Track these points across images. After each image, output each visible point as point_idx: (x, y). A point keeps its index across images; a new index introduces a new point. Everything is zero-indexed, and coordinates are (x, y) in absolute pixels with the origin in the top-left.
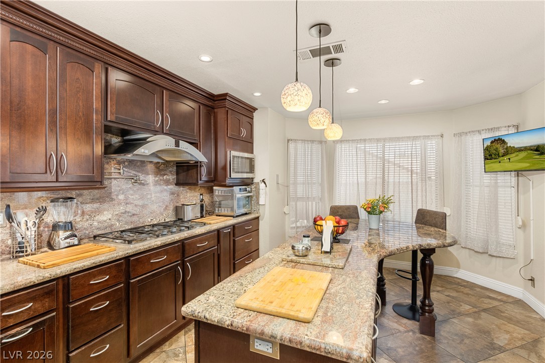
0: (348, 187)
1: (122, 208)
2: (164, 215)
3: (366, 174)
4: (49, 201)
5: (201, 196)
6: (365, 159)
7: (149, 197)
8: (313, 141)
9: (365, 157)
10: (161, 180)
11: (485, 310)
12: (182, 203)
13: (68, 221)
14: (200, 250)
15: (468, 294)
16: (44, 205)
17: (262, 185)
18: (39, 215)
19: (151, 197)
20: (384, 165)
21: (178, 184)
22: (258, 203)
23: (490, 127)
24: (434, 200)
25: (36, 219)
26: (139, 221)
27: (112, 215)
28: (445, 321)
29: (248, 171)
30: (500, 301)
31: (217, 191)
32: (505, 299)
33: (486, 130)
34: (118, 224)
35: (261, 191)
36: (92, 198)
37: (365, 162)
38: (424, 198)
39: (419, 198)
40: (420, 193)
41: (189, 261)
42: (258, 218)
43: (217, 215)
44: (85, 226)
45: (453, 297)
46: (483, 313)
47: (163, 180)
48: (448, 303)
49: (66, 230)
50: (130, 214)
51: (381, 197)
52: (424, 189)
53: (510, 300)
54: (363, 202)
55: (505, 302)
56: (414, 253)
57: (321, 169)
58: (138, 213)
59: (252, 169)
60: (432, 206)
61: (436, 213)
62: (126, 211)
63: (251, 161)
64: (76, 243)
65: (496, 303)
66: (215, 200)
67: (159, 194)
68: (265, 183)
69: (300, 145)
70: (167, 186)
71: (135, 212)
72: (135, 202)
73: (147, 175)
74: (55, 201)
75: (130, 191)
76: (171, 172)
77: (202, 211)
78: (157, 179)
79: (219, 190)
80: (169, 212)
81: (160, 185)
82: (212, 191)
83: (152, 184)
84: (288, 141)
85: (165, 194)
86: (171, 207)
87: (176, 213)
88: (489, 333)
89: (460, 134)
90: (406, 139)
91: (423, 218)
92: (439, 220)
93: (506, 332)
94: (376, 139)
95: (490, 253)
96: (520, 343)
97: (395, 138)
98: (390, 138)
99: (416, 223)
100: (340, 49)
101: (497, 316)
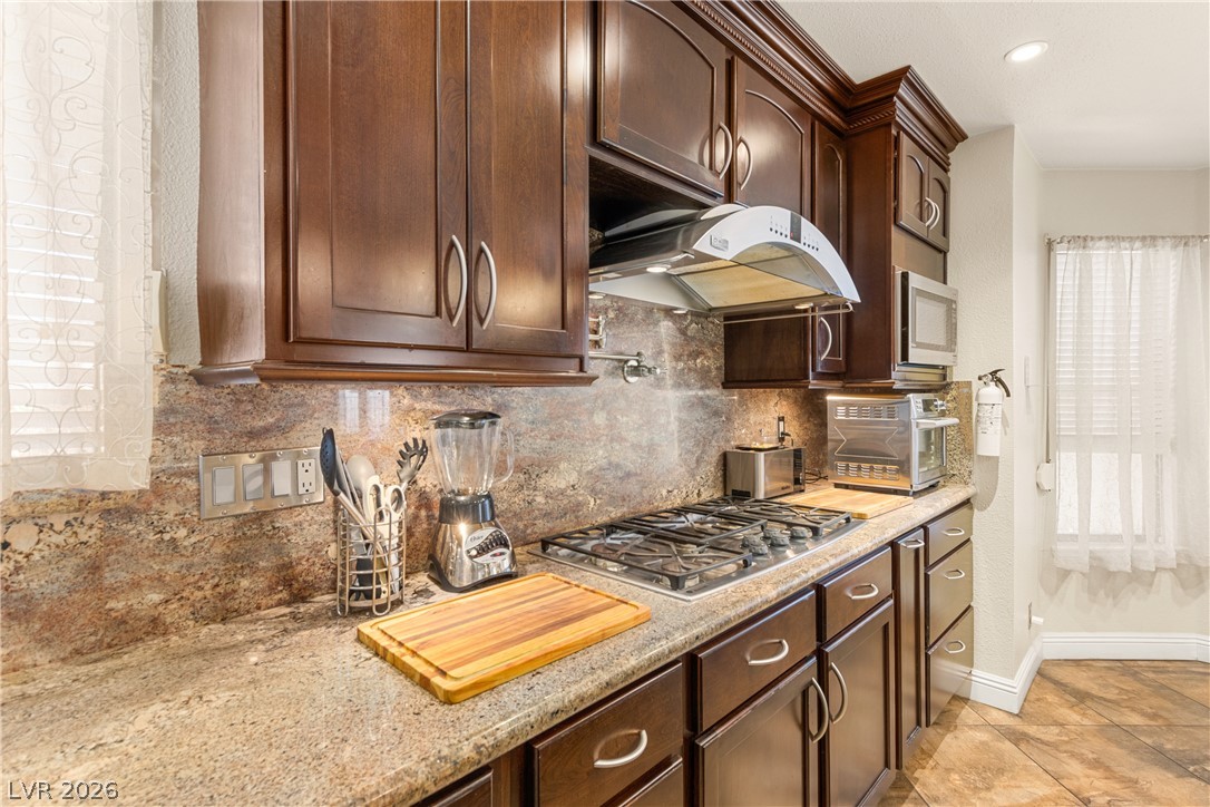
1: (601, 452)
2: (698, 478)
4: (431, 424)
5: (781, 423)
7: (662, 420)
10: (690, 369)
12: (737, 443)
13: (482, 491)
16: (417, 435)
18: (407, 470)
19: (669, 423)
21: (730, 382)
22: (970, 450)
25: (401, 481)
26: (641, 494)
27: (579, 472)
31: (841, 410)
34: (592, 503)
35: (986, 413)
36: (530, 418)
42: (969, 503)
43: (837, 486)
44: (516, 508)
47: (696, 370)
49: (477, 522)
50: (620, 474)
58: (639, 471)
59: (950, 339)
62: (610, 464)
63: (949, 308)
64: (507, 567)
66: (830, 435)
67: (684, 415)
68: (999, 382)
69: (1100, 255)
70: (702, 388)
71: (631, 467)
72: (632, 436)
73: (660, 353)
74: (447, 424)
75: (622, 403)
76: (712, 345)
77: (797, 466)
78: (681, 365)
79: (848, 405)
80: (710, 468)
81: (688, 386)
82: (814, 409)
83: (669, 382)
84: (1050, 245)
85: (699, 413)
86: (713, 456)
87: (725, 476)
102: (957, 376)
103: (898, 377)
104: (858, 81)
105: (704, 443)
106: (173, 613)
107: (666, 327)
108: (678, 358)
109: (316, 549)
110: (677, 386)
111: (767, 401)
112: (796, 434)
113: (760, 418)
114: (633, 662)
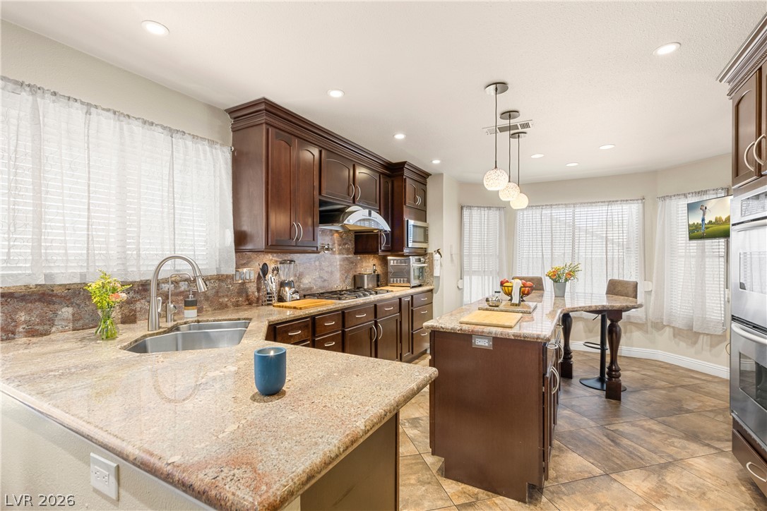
1: (317, 273)
2: (346, 283)
3: (552, 245)
5: (374, 266)
6: (551, 228)
7: (335, 264)
8: (490, 207)
9: (551, 225)
10: (343, 249)
11: (682, 386)
12: (358, 272)
13: (291, 280)
14: (388, 314)
15: (668, 374)
17: (437, 256)
18: (274, 274)
19: (337, 265)
20: (574, 234)
21: (356, 252)
22: (432, 275)
23: (697, 190)
24: (633, 274)
27: (312, 279)
29: (423, 240)
30: (704, 380)
31: (392, 261)
33: (692, 193)
35: (435, 262)
37: (552, 230)
38: (621, 271)
40: (616, 265)
41: (381, 322)
42: (431, 291)
45: (649, 376)
46: (679, 388)
47: (345, 249)
48: (643, 379)
49: (291, 288)
50: (323, 280)
51: (567, 266)
53: (716, 380)
54: (548, 270)
55: (709, 381)
57: (499, 239)
58: (328, 280)
59: (426, 240)
62: (320, 277)
63: (425, 229)
64: (298, 298)
65: (698, 382)
66: (389, 270)
67: (342, 263)
68: (440, 253)
69: (475, 212)
70: (347, 254)
71: (325, 278)
72: (326, 269)
73: (334, 244)
74: (283, 263)
75: (323, 259)
76: (350, 241)
77: (378, 281)
78: (341, 247)
79: (394, 260)
80: (350, 280)
81: (343, 254)
82: (384, 261)
83: (337, 252)
84: (462, 208)
85: (346, 262)
86: (351, 276)
87: (355, 283)
88: (680, 401)
89: (664, 198)
90: (600, 204)
91: (614, 289)
92: (631, 289)
93: (700, 401)
94: (565, 204)
95: (694, 330)
96: (711, 408)
97: (588, 203)
98: (581, 203)
99: (607, 294)
100: (526, 125)
101: (695, 391)
102: (429, 251)
103: (406, 251)
104: (394, 162)
105: (348, 271)
106: (229, 304)
107: (336, 235)
108: (339, 245)
109: (253, 293)
110: (339, 254)
111: (369, 259)
112: (379, 270)
113: (367, 264)
114: (332, 307)
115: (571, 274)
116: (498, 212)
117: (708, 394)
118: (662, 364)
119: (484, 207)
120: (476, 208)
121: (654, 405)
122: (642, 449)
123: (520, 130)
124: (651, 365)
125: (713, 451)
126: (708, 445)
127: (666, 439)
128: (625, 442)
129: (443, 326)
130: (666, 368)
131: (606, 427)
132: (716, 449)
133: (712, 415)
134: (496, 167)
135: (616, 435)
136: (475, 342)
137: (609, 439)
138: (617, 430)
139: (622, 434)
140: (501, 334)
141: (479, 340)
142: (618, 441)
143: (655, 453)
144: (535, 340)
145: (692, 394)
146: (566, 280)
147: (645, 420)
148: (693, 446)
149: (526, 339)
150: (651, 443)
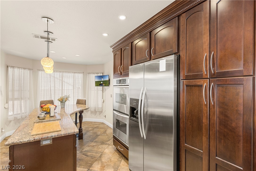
0: (45, 92)
8: (25, 68)
11: (95, 128)
15: (91, 125)
24: (81, 96)
28: (85, 134)
30: (98, 124)
32: (99, 123)
39: (76, 95)
40: (76, 93)
45: (87, 127)
46: (95, 129)
48: (86, 129)
51: (66, 96)
52: (78, 92)
53: (101, 123)
55: (99, 124)
56: (76, 114)
60: (80, 98)
61: (83, 100)
65: (97, 125)
69: (16, 70)
88: (96, 133)
89: (89, 73)
90: (71, 73)
91: (79, 102)
92: (84, 102)
93: (100, 131)
94: (60, 71)
95: (96, 111)
96: (103, 132)
97: (68, 72)
98: (65, 72)
99: (77, 104)
100: (54, 40)
101: (98, 128)
115: (67, 99)
116: (29, 71)
117: (101, 128)
118: (88, 122)
119: (21, 68)
120: (17, 68)
121: (91, 137)
122: (94, 154)
123: (50, 41)
124: (86, 123)
125: (108, 145)
126: (106, 144)
127: (98, 147)
128: (89, 154)
129: (21, 141)
130: (90, 123)
131: (82, 151)
132: (108, 144)
133: (103, 134)
134: (47, 57)
135: (86, 153)
136: (42, 143)
137: (84, 155)
138: (85, 151)
139: (87, 151)
140: (58, 135)
141: (45, 141)
142: (87, 155)
143: (97, 153)
144: (73, 134)
145: (98, 129)
146: (65, 101)
147: (91, 143)
148: (104, 146)
149: (69, 135)
150: (95, 150)
